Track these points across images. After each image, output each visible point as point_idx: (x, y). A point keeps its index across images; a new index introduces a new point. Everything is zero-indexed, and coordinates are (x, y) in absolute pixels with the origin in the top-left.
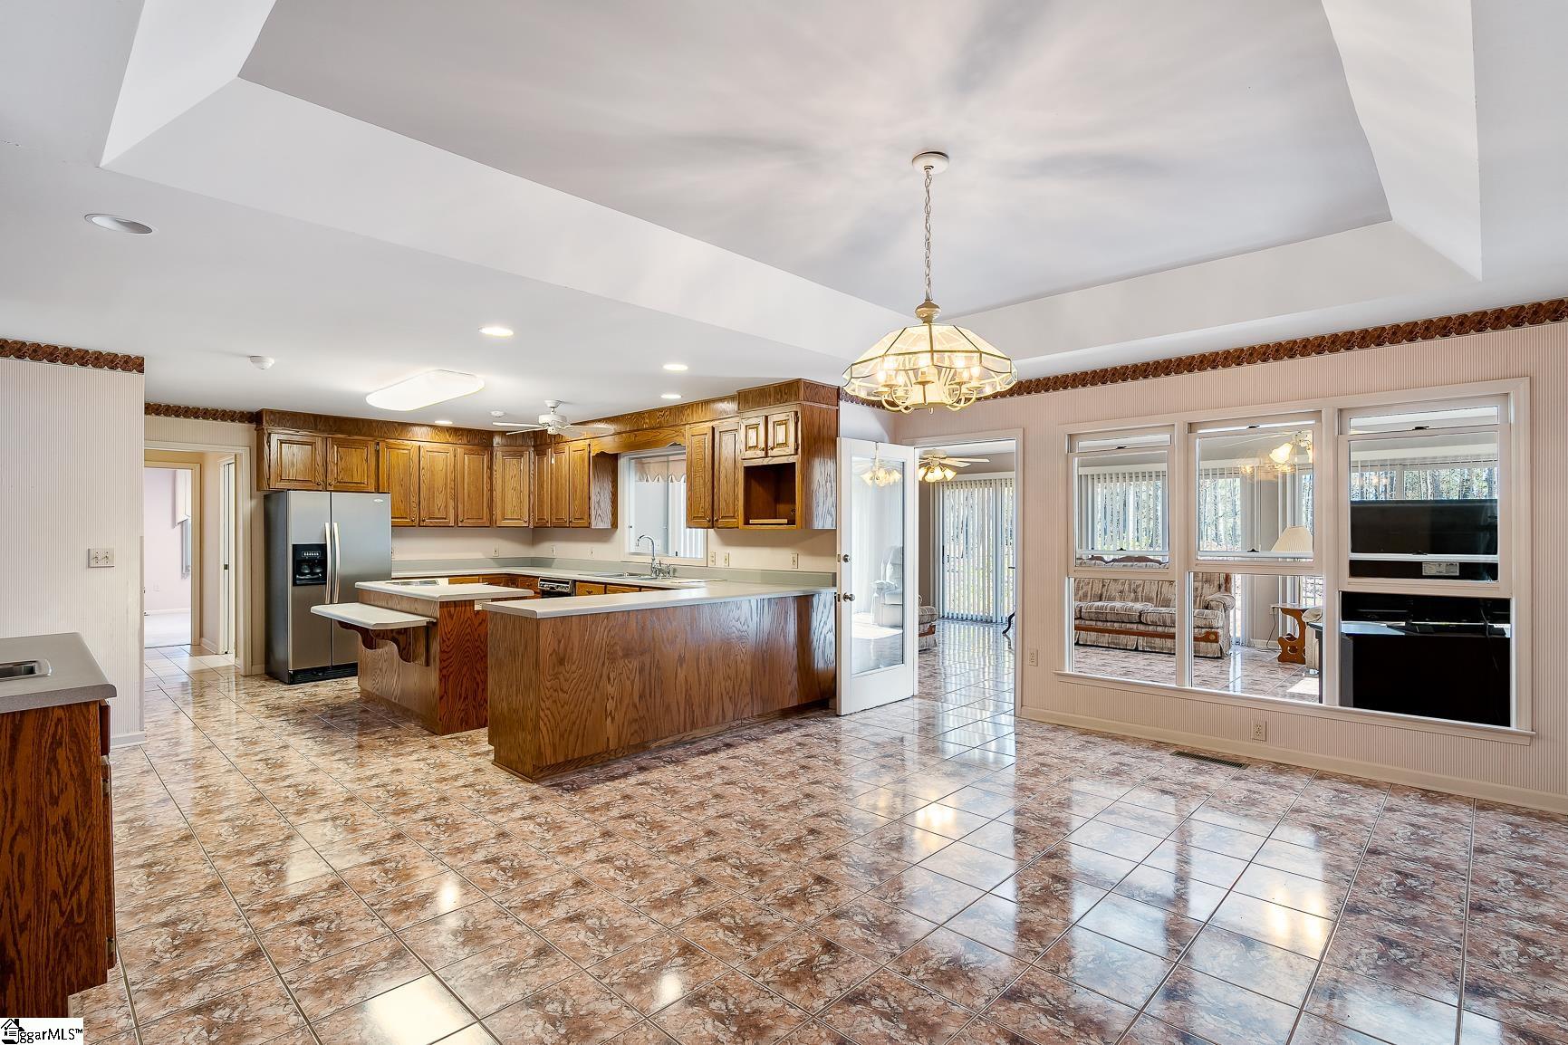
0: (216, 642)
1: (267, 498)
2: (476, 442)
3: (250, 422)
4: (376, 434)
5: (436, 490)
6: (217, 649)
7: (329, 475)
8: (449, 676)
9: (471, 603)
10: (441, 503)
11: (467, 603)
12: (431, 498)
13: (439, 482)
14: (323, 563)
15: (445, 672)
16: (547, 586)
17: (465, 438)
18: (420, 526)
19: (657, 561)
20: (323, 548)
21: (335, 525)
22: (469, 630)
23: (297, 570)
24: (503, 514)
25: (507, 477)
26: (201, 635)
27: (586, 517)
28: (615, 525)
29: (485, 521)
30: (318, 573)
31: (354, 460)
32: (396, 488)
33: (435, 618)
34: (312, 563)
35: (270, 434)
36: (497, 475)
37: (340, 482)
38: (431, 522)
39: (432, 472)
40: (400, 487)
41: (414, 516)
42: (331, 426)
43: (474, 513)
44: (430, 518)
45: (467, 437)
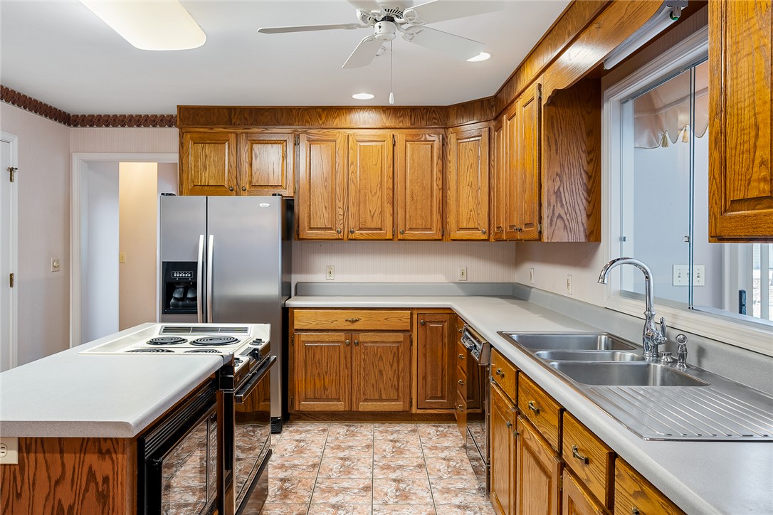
2: (423, 123)
4: (296, 124)
5: (368, 192)
7: (242, 177)
10: (374, 210)
12: (362, 202)
13: (373, 181)
17: (407, 120)
18: (348, 239)
20: (193, 266)
21: (211, 238)
23: (169, 295)
24: (460, 222)
25: (462, 167)
27: (536, 220)
28: (594, 234)
29: (437, 232)
30: (191, 299)
32: (318, 191)
36: (451, 168)
37: (254, 186)
38: (361, 234)
39: (363, 167)
40: (324, 188)
41: (341, 227)
42: (246, 119)
43: (419, 221)
44: (360, 229)
45: (411, 118)
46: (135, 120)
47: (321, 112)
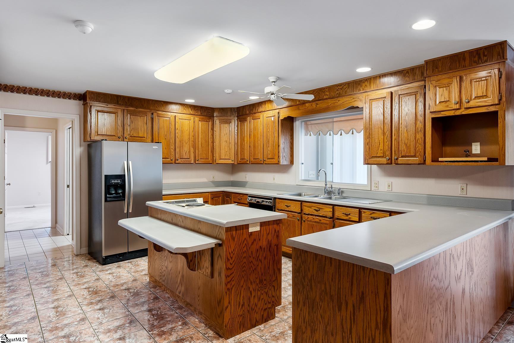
0: (63, 227)
1: (89, 146)
2: (205, 114)
3: (80, 100)
4: (151, 108)
5: (184, 142)
6: (63, 232)
7: (125, 131)
8: (232, 289)
9: (247, 226)
10: (186, 150)
11: (244, 227)
12: (181, 147)
13: (186, 137)
14: (123, 186)
15: (229, 286)
16: (254, 201)
17: (199, 112)
18: (175, 163)
19: (328, 186)
20: (122, 177)
21: (130, 162)
22: (245, 249)
23: (107, 191)
24: (220, 156)
25: (222, 134)
26: (56, 223)
27: (276, 157)
28: (292, 162)
29: (210, 160)
30: (119, 193)
31: (140, 123)
32: (163, 140)
33: (220, 239)
34: (116, 187)
35: (91, 106)
36: (217, 133)
37: (131, 136)
38: (181, 161)
39: (182, 131)
40: (165, 140)
41: (173, 157)
42: (126, 102)
43: (204, 156)
44: (181, 159)
45: (201, 111)
46: (57, 94)
47: (163, 104)
